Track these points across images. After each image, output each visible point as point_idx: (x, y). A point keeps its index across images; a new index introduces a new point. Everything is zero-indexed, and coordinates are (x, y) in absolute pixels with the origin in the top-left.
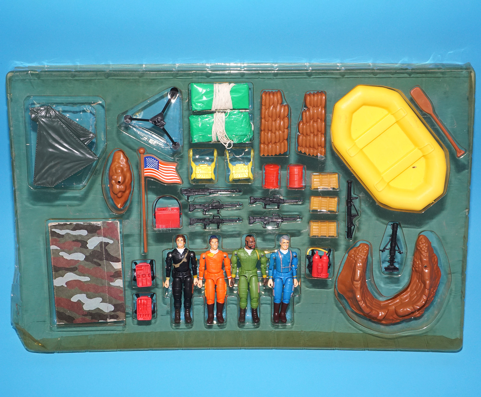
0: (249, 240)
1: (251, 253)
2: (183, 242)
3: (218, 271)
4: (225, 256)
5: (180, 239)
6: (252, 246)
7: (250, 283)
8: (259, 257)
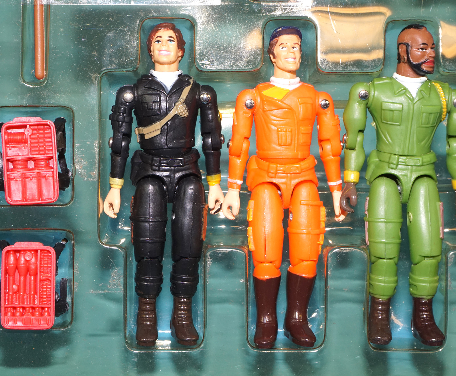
0: (414, 40)
1: (420, 91)
2: (173, 45)
3: (300, 156)
4: (323, 103)
5: (165, 34)
6: (423, 63)
7: (410, 205)
8: (447, 108)
